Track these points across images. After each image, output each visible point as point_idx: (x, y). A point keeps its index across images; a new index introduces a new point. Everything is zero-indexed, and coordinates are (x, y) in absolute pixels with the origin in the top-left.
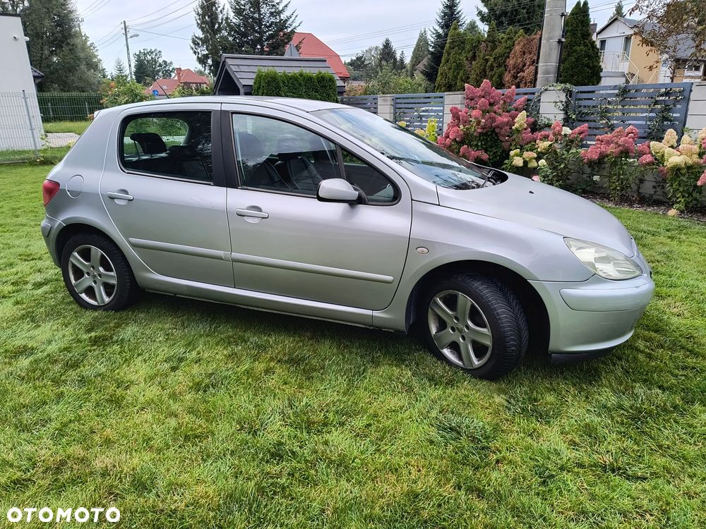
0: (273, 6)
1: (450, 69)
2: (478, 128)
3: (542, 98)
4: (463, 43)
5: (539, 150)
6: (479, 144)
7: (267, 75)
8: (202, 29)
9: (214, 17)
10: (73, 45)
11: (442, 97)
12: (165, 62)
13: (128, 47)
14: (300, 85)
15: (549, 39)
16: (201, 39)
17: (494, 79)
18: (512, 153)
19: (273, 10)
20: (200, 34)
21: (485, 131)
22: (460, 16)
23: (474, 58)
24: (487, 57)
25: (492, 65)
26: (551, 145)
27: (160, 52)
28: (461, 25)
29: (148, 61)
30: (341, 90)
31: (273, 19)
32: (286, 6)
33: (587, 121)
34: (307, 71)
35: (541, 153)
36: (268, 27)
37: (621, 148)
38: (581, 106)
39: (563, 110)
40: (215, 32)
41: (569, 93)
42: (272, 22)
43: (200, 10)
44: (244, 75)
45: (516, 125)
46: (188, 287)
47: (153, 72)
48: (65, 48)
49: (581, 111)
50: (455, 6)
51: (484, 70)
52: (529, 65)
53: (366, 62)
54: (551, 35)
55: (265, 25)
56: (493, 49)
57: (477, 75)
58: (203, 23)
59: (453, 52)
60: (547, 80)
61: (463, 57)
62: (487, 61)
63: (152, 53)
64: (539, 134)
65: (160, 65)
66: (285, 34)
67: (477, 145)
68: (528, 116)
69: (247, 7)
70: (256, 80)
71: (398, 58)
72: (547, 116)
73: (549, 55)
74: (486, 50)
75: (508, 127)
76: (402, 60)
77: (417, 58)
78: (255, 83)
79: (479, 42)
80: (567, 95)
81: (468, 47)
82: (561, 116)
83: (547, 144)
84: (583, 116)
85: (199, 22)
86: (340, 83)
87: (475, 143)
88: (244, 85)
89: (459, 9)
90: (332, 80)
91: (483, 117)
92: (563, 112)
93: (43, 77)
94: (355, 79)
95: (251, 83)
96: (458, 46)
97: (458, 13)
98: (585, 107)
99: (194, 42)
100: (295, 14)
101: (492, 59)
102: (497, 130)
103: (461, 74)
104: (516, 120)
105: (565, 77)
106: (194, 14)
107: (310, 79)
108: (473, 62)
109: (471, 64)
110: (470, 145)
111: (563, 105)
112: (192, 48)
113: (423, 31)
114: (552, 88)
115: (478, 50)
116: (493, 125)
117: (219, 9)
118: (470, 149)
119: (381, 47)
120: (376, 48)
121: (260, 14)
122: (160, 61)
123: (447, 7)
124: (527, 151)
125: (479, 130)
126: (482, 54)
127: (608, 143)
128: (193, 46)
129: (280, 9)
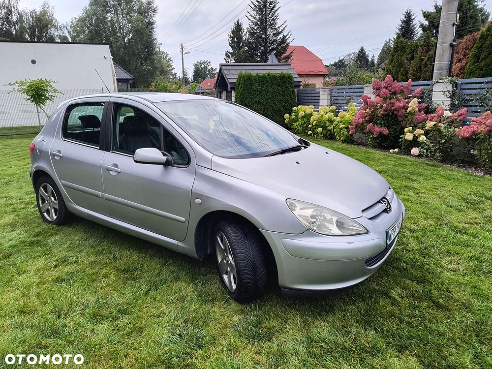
0: (276, 29)
1: (393, 67)
2: (381, 111)
3: (434, 88)
4: (405, 47)
5: (427, 128)
6: (383, 123)
7: (245, 75)
8: (232, 47)
9: (240, 38)
10: (153, 59)
11: (363, 88)
12: (212, 68)
13: (183, 60)
14: (267, 81)
15: (443, 43)
16: (231, 53)
17: (427, 73)
18: (406, 130)
19: (275, 32)
20: (231, 50)
21: (387, 113)
22: (415, 28)
23: (412, 58)
24: (422, 58)
25: (426, 63)
26: (435, 125)
27: (210, 62)
28: (415, 35)
29: (202, 68)
30: (297, 84)
31: (274, 38)
32: (284, 29)
33: (467, 106)
34: (273, 72)
35: (428, 130)
36: (271, 43)
37: (488, 128)
38: (465, 95)
39: (450, 97)
40: (240, 48)
41: (455, 85)
42: (274, 40)
43: (231, 34)
44: (232, 76)
45: (410, 109)
46: (87, 213)
47: (204, 75)
48: (149, 62)
49: (464, 98)
50: (411, 21)
51: (420, 67)
52: (456, 63)
53: (346, 63)
54: (444, 40)
55: (269, 42)
56: (427, 51)
57: (414, 71)
58: (233, 42)
59: (397, 54)
60: (440, 74)
61: (404, 58)
62: (422, 60)
63: (205, 63)
64: (430, 116)
65: (209, 70)
66: (282, 47)
67: (380, 124)
68: (419, 102)
69: (258, 31)
70: (238, 79)
71: (370, 60)
72: (438, 102)
73: (442, 56)
74: (422, 53)
75: (404, 110)
76: (373, 61)
77: (381, 59)
78: (237, 81)
79: (417, 47)
80: (453, 86)
81: (408, 51)
82: (448, 102)
83: (433, 123)
84: (466, 102)
85: (230, 42)
86: (297, 79)
87: (379, 122)
88: (230, 83)
89: (414, 23)
90: (290, 78)
91: (385, 103)
92: (449, 99)
93: (133, 79)
94: (336, 75)
95: (235, 81)
96: (400, 50)
97: (413, 26)
98: (467, 95)
99: (227, 55)
100: (290, 34)
101: (426, 59)
102: (396, 113)
103: (402, 70)
104: (410, 105)
105: (486, 70)
106: (228, 37)
107: (274, 77)
108: (412, 62)
109: (410, 63)
110: (375, 123)
111: (450, 93)
112: (225, 59)
113: (388, 40)
114: (442, 81)
115: (416, 53)
116: (392, 108)
117: (244, 33)
118: (376, 126)
119: (358, 52)
120: (354, 53)
121: (266, 35)
122: (209, 68)
123: (405, 22)
124: (419, 128)
125: (382, 112)
126: (418, 55)
127: (480, 123)
128: (226, 58)
129: (280, 31)
